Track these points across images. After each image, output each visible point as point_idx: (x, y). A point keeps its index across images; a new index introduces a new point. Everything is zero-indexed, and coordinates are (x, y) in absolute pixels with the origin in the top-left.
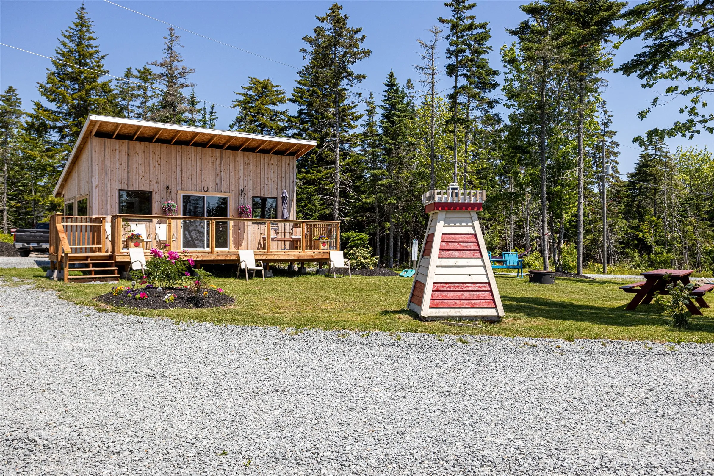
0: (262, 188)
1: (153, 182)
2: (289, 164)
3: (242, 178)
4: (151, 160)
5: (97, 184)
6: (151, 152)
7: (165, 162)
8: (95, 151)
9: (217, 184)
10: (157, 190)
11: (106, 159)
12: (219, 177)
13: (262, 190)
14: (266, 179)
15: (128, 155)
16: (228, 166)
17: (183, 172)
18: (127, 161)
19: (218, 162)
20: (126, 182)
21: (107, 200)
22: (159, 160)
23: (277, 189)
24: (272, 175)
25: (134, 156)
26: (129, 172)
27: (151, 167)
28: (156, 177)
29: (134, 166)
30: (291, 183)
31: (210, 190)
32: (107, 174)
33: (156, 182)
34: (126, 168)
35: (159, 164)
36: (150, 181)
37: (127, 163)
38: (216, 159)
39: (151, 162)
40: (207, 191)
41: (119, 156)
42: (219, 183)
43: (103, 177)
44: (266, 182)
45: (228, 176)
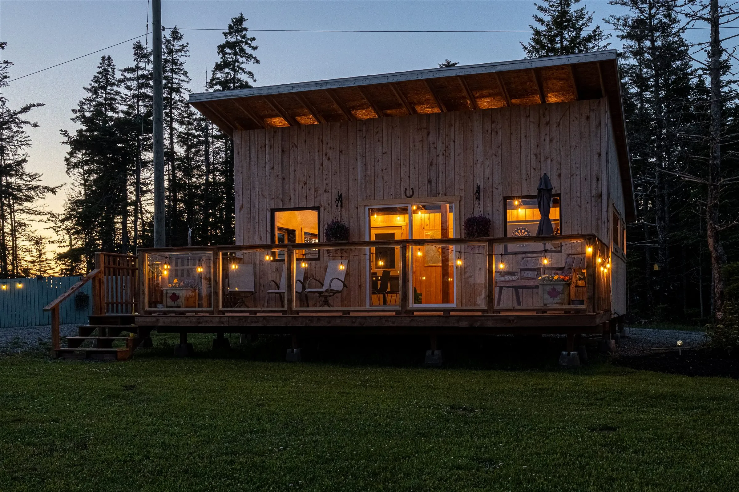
0: (524, 177)
1: (320, 191)
2: (588, 118)
3: (480, 162)
4: (316, 154)
5: (241, 203)
6: (316, 141)
7: (338, 152)
8: (238, 153)
9: (430, 182)
10: (325, 204)
11: (252, 163)
12: (434, 167)
13: (524, 182)
14: (533, 157)
15: (283, 151)
16: (452, 143)
17: (369, 168)
18: (280, 161)
19: (431, 139)
20: (281, 196)
21: (255, 228)
22: (329, 151)
23: (559, 176)
24: (548, 147)
25: (291, 151)
26: (284, 179)
27: (317, 168)
28: (325, 182)
29: (292, 169)
30: (596, 157)
31: (416, 194)
32: (254, 187)
33: (325, 191)
34: (280, 174)
35: (329, 159)
36: (316, 190)
37: (280, 165)
38: (428, 134)
39: (316, 157)
40: (411, 197)
41: (270, 154)
42: (433, 179)
43: (249, 191)
44: (534, 163)
45: (452, 162)
